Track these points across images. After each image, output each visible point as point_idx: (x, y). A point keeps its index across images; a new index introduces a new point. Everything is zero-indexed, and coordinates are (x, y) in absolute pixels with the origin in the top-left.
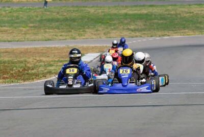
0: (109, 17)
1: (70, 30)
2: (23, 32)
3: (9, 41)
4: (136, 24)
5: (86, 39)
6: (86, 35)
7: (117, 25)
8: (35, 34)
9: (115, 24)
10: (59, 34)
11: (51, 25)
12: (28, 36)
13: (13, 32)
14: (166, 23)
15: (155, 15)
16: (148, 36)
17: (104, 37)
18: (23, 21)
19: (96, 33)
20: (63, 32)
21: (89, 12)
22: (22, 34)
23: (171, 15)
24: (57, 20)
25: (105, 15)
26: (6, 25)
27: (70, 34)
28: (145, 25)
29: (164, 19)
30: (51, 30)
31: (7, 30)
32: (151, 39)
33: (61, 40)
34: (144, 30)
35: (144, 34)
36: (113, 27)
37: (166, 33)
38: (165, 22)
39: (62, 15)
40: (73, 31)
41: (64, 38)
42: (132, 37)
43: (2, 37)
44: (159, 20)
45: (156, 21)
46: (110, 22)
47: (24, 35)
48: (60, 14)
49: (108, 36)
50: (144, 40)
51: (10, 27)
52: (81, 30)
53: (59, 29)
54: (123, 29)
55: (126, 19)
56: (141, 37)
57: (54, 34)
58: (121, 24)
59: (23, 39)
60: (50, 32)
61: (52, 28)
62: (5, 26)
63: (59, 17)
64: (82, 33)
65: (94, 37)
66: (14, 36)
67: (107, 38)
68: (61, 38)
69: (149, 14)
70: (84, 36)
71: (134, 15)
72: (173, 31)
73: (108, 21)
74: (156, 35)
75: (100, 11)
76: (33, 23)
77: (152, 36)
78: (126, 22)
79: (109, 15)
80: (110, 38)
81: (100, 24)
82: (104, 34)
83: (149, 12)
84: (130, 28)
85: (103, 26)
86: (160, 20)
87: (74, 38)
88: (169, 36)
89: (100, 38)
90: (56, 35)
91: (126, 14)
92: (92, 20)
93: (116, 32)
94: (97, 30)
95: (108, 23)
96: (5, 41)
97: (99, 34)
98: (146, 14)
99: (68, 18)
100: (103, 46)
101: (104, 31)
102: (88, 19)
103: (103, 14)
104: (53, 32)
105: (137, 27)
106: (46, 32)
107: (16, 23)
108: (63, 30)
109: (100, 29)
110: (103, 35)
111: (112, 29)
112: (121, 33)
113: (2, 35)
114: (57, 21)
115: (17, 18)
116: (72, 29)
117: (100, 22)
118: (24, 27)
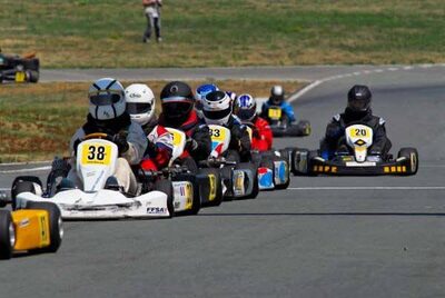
0: (299, 19)
1: (215, 45)
2: (112, 49)
3: (83, 68)
4: (359, 37)
5: (251, 64)
6: (249, 57)
7: (317, 38)
8: (138, 52)
9: (312, 35)
10: (192, 54)
11: (172, 35)
12: (122, 58)
13: (89, 49)
14: (424, 35)
15: (400, 17)
16: (386, 63)
17: (290, 62)
18: (112, 24)
19: (271, 52)
20: (199, 49)
21: (254, 8)
22: (111, 52)
23: (435, 16)
24: (186, 24)
25: (289, 15)
26: (76, 31)
27: (215, 53)
28: (377, 38)
29: (420, 25)
30: (172, 46)
31: (77, 43)
32: (392, 68)
33: (195, 67)
34: (376, 48)
35: (377, 57)
36: (307, 41)
37: (426, 55)
38: (421, 32)
39: (194, 13)
40: (220, 47)
41: (202, 63)
42: (351, 64)
43: (67, 58)
44: (409, 27)
45: (402, 30)
46: (302, 31)
47: (113, 55)
48: (191, 10)
49: (298, 59)
50: (379, 71)
51: (82, 35)
52: (238, 47)
53: (191, 43)
54: (331, 46)
55: (337, 23)
56: (371, 63)
57: (181, 54)
58: (325, 35)
59: (113, 64)
60: (170, 49)
61: (175, 40)
62: (72, 34)
63: (187, 15)
64: (241, 52)
65: (266, 61)
66: (93, 57)
67: (296, 64)
68: (194, 62)
69: (387, 13)
70: (246, 59)
71: (353, 15)
72: (439, 51)
73: (298, 28)
74: (403, 62)
75: (279, 5)
76: (134, 29)
77: (393, 63)
78: (336, 29)
79: (298, 14)
80: (303, 64)
81: (279, 34)
82: (290, 55)
83: (387, 10)
84: (344, 43)
85: (285, 38)
86: (412, 27)
87: (224, 64)
88: (431, 62)
89: (282, 64)
90: (184, 57)
91: (336, 14)
92: (262, 24)
93: (316, 53)
94: (274, 48)
95: (296, 31)
96: (73, 67)
97: (277, 56)
98: (381, 15)
99: (210, 20)
100: (289, 83)
101: (290, 50)
102: (253, 22)
103: (285, 11)
104: (176, 50)
105: (361, 43)
106: (162, 48)
107: (97, 27)
108: (199, 45)
109: (280, 45)
110: (286, 58)
111: (307, 46)
112: (326, 54)
113: (68, 53)
114: (186, 27)
115: (99, 17)
116: (220, 43)
117: (279, 30)
118: (115, 38)
